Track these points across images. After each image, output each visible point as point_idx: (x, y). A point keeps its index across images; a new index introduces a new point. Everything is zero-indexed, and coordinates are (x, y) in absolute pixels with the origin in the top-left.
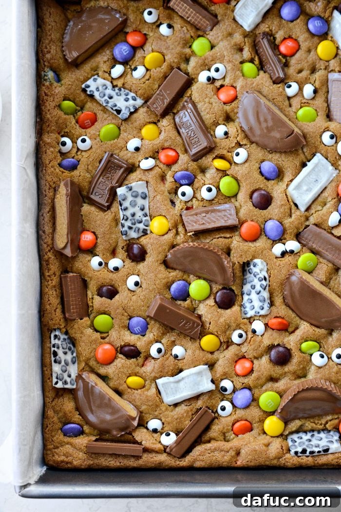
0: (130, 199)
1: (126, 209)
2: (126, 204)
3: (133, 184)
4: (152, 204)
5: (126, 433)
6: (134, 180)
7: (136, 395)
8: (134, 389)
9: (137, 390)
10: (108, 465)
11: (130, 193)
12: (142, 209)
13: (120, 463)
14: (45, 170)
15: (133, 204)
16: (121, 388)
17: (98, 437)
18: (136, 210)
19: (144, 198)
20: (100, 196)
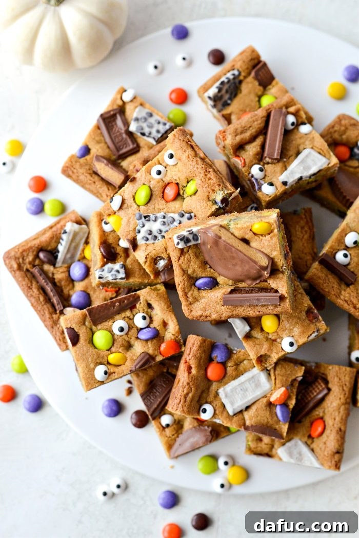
0: (145, 125)
1: (150, 134)
2: (146, 130)
3: (135, 115)
4: (160, 114)
5: (261, 281)
6: (132, 113)
7: (265, 242)
8: (262, 235)
9: (265, 236)
10: (247, 315)
11: (140, 121)
12: (159, 123)
13: (259, 312)
14: (74, 169)
15: (151, 126)
16: (247, 237)
17: (233, 288)
18: (156, 127)
19: (151, 115)
20: (125, 146)
